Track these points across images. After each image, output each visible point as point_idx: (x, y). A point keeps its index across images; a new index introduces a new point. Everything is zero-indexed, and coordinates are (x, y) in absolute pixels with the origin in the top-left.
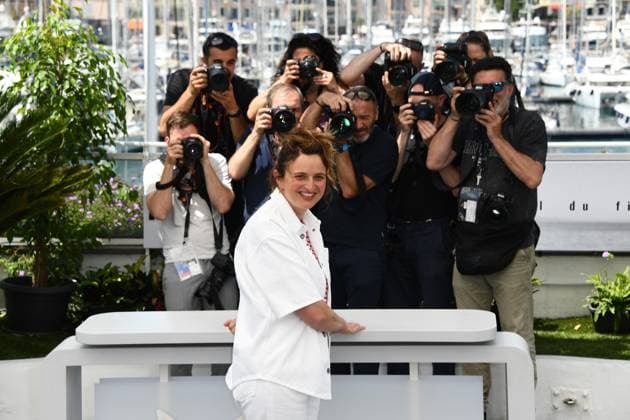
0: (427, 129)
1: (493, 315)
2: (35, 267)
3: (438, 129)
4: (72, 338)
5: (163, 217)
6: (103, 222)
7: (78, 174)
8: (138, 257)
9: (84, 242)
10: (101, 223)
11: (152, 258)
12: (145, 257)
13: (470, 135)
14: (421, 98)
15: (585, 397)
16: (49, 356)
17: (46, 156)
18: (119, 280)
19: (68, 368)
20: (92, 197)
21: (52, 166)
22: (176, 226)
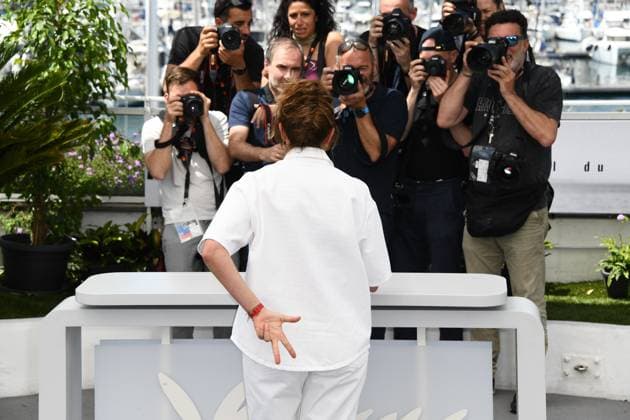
0: (438, 86)
1: (504, 280)
2: (33, 224)
3: (450, 86)
4: (72, 298)
5: (162, 177)
6: (104, 178)
7: (77, 129)
8: (140, 215)
9: (84, 199)
10: (100, 180)
11: (153, 217)
12: (145, 216)
13: (482, 91)
14: (432, 53)
15: (596, 363)
16: (47, 316)
17: (44, 109)
18: (120, 239)
19: (68, 328)
20: (92, 153)
21: (51, 120)
22: (176, 186)
